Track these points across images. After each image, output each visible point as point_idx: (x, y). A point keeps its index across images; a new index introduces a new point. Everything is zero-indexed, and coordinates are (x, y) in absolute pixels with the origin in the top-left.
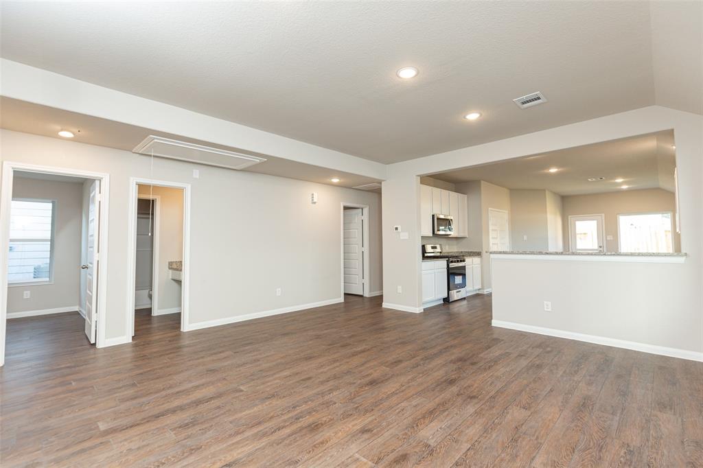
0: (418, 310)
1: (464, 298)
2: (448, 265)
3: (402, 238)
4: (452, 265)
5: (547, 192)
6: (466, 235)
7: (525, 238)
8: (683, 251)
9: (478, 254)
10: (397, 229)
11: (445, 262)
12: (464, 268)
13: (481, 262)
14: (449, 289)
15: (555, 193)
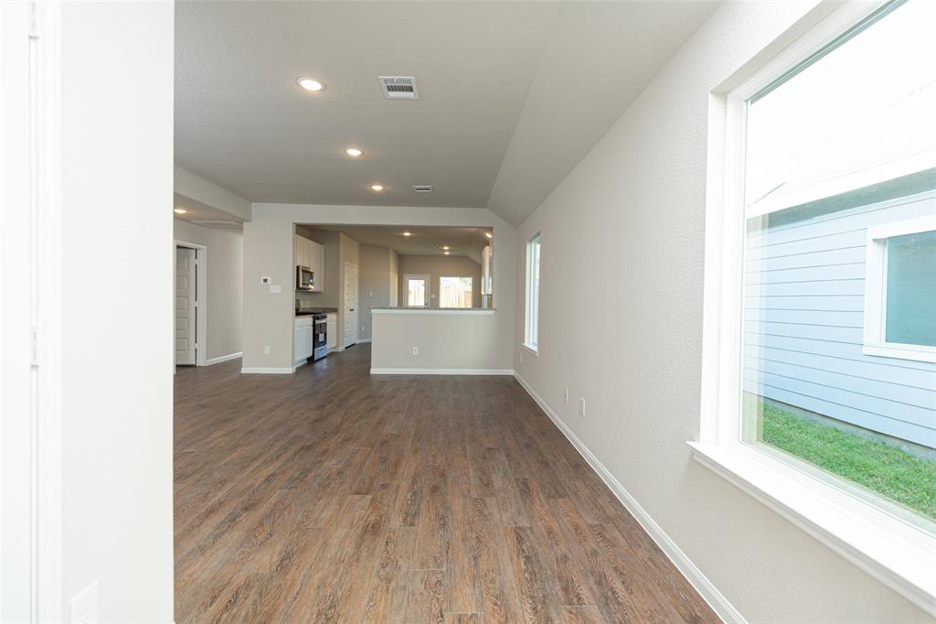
0: (290, 370)
1: (325, 357)
2: (314, 322)
3: (271, 291)
4: (317, 322)
5: (391, 251)
6: (322, 289)
7: (371, 294)
8: (494, 306)
9: (335, 310)
10: (265, 281)
11: (312, 319)
12: (325, 324)
13: (338, 318)
14: (314, 347)
15: (395, 251)
